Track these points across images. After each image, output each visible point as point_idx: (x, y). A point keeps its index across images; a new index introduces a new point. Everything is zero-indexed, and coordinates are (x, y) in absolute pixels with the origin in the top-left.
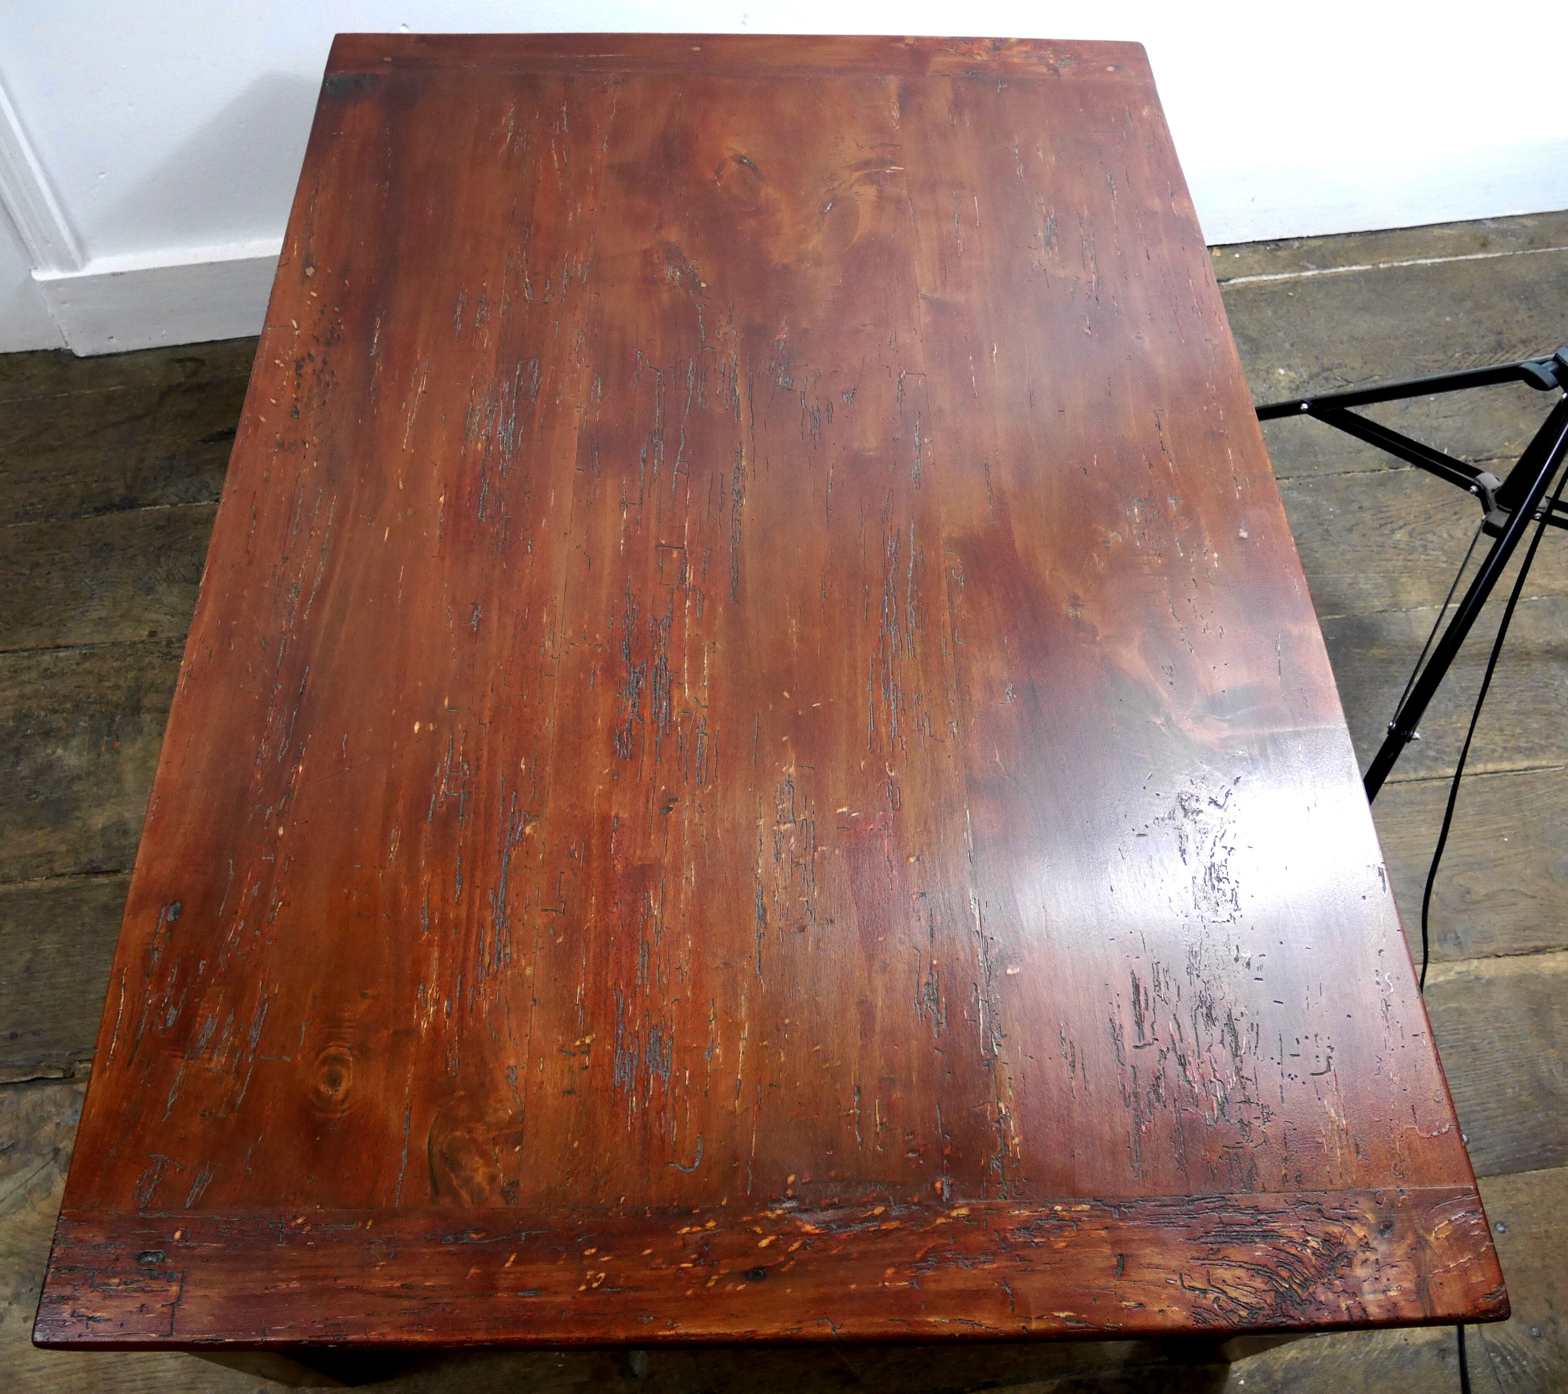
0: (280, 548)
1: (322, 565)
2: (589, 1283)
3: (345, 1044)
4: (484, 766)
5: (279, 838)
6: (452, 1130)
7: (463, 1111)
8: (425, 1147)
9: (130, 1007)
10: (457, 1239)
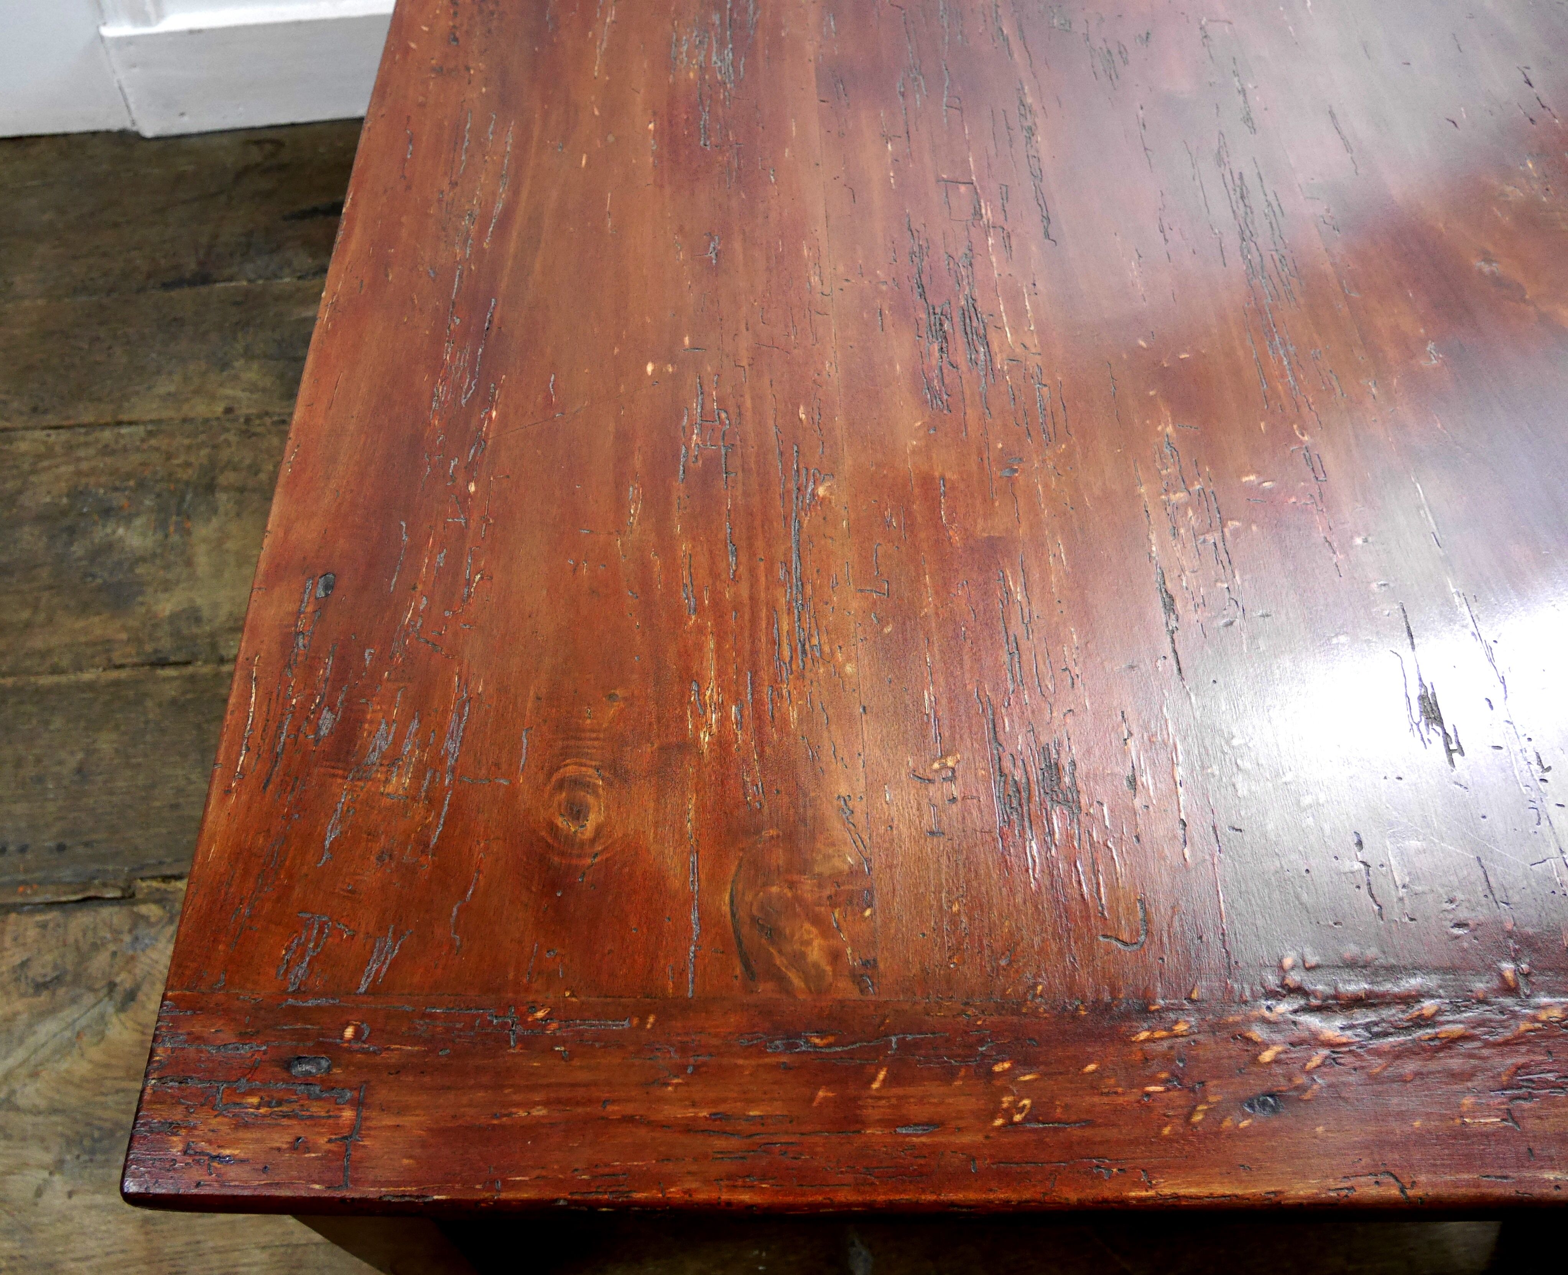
0: (446, 173)
1: (503, 193)
2: (1008, 1114)
3: (588, 762)
4: (749, 414)
5: (469, 495)
6: (765, 885)
7: (779, 857)
8: (726, 909)
9: (265, 708)
10: (790, 1046)
